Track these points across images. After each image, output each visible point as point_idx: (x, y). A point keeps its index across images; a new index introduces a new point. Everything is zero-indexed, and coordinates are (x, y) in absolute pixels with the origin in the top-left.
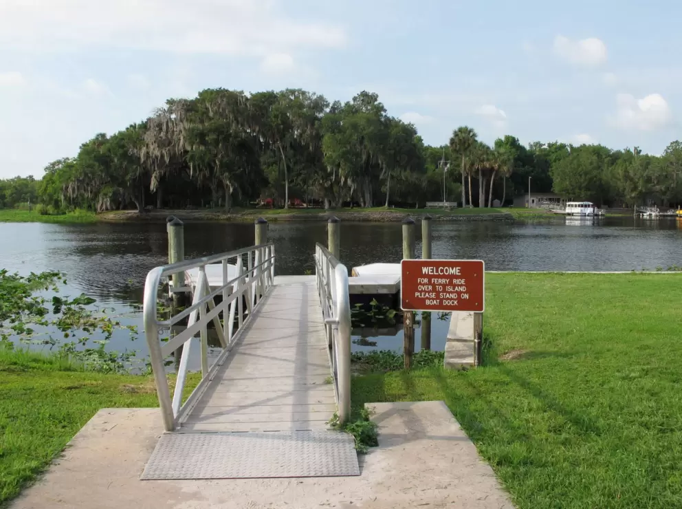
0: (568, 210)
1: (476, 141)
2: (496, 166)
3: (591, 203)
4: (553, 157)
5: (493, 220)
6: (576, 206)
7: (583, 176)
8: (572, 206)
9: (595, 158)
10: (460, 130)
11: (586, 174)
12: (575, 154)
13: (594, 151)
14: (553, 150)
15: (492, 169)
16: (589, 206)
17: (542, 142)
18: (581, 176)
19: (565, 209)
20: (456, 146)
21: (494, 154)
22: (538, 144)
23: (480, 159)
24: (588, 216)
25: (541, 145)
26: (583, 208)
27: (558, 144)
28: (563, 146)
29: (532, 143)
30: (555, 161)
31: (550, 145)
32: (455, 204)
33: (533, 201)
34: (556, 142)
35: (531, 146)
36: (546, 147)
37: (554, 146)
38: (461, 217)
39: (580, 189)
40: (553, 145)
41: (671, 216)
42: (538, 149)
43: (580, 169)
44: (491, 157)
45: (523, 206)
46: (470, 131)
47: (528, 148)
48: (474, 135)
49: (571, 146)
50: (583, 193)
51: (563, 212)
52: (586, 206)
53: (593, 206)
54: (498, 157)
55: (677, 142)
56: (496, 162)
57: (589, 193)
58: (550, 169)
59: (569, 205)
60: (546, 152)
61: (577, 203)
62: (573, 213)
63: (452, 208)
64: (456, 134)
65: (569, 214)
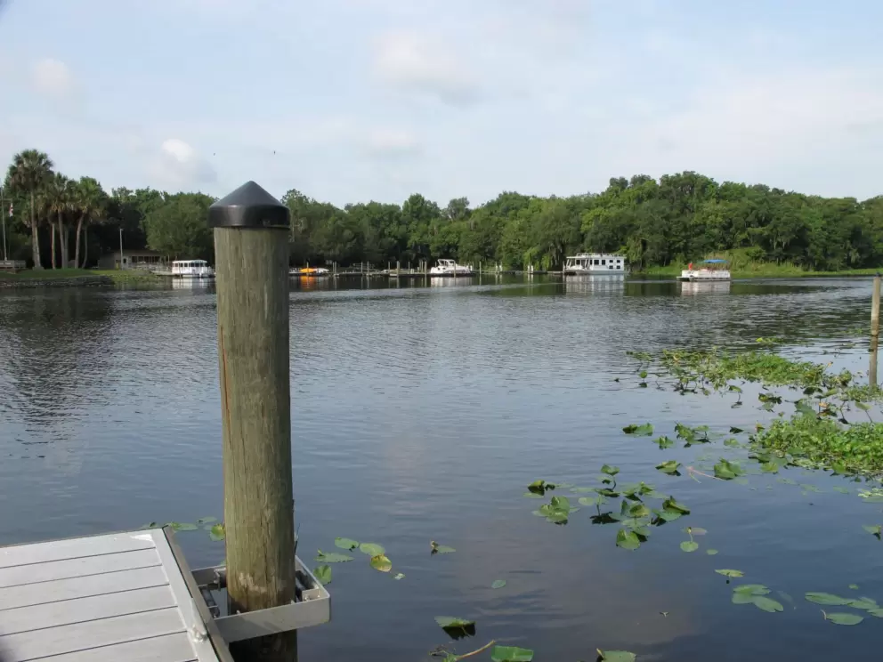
0: (175, 271)
1: (52, 173)
2: (85, 209)
3: (205, 262)
4: (144, 206)
5: (84, 286)
6: (186, 265)
7: (191, 229)
8: (181, 265)
9: (198, 207)
10: (26, 155)
11: (194, 225)
12: (173, 203)
13: (196, 200)
14: (143, 197)
15: (78, 214)
16: (202, 265)
17: (128, 188)
18: (187, 228)
19: (170, 270)
20: (20, 178)
21: (80, 192)
22: (124, 191)
23: (59, 198)
24: (202, 277)
25: (128, 192)
26: (195, 268)
27: (150, 190)
28: (155, 194)
29: (116, 189)
30: (147, 211)
31: (139, 192)
32: (23, 263)
33: (125, 261)
34: (148, 189)
35: (114, 192)
36: (134, 194)
37: (145, 194)
38: (34, 281)
39: (187, 244)
40: (143, 192)
41: (296, 275)
42: (123, 197)
43: (186, 220)
44: (76, 196)
45: (111, 267)
46: (42, 157)
47: (111, 195)
48: (48, 163)
49: (166, 195)
50: (191, 250)
51: (167, 273)
52: (197, 265)
53: (207, 265)
54: (87, 196)
55: (294, 190)
56: (84, 203)
57: (199, 249)
58: (141, 222)
59: (176, 265)
60: (134, 201)
61: (188, 262)
62: (182, 275)
63: (19, 270)
64: (19, 160)
65: (177, 276)
